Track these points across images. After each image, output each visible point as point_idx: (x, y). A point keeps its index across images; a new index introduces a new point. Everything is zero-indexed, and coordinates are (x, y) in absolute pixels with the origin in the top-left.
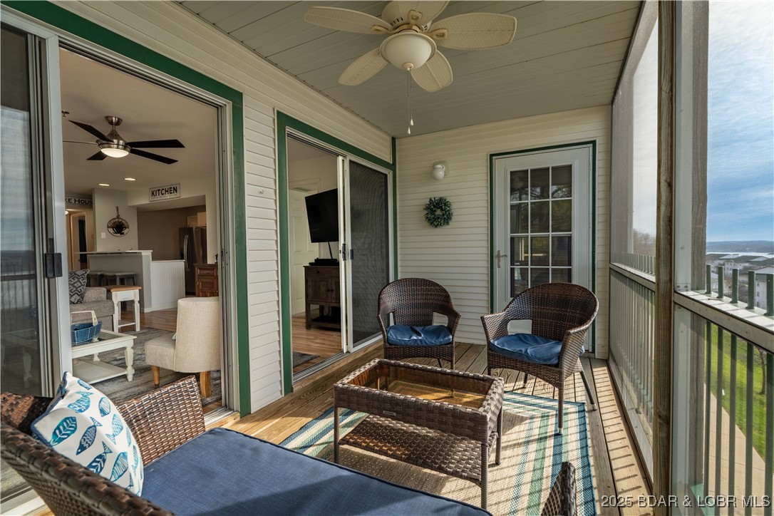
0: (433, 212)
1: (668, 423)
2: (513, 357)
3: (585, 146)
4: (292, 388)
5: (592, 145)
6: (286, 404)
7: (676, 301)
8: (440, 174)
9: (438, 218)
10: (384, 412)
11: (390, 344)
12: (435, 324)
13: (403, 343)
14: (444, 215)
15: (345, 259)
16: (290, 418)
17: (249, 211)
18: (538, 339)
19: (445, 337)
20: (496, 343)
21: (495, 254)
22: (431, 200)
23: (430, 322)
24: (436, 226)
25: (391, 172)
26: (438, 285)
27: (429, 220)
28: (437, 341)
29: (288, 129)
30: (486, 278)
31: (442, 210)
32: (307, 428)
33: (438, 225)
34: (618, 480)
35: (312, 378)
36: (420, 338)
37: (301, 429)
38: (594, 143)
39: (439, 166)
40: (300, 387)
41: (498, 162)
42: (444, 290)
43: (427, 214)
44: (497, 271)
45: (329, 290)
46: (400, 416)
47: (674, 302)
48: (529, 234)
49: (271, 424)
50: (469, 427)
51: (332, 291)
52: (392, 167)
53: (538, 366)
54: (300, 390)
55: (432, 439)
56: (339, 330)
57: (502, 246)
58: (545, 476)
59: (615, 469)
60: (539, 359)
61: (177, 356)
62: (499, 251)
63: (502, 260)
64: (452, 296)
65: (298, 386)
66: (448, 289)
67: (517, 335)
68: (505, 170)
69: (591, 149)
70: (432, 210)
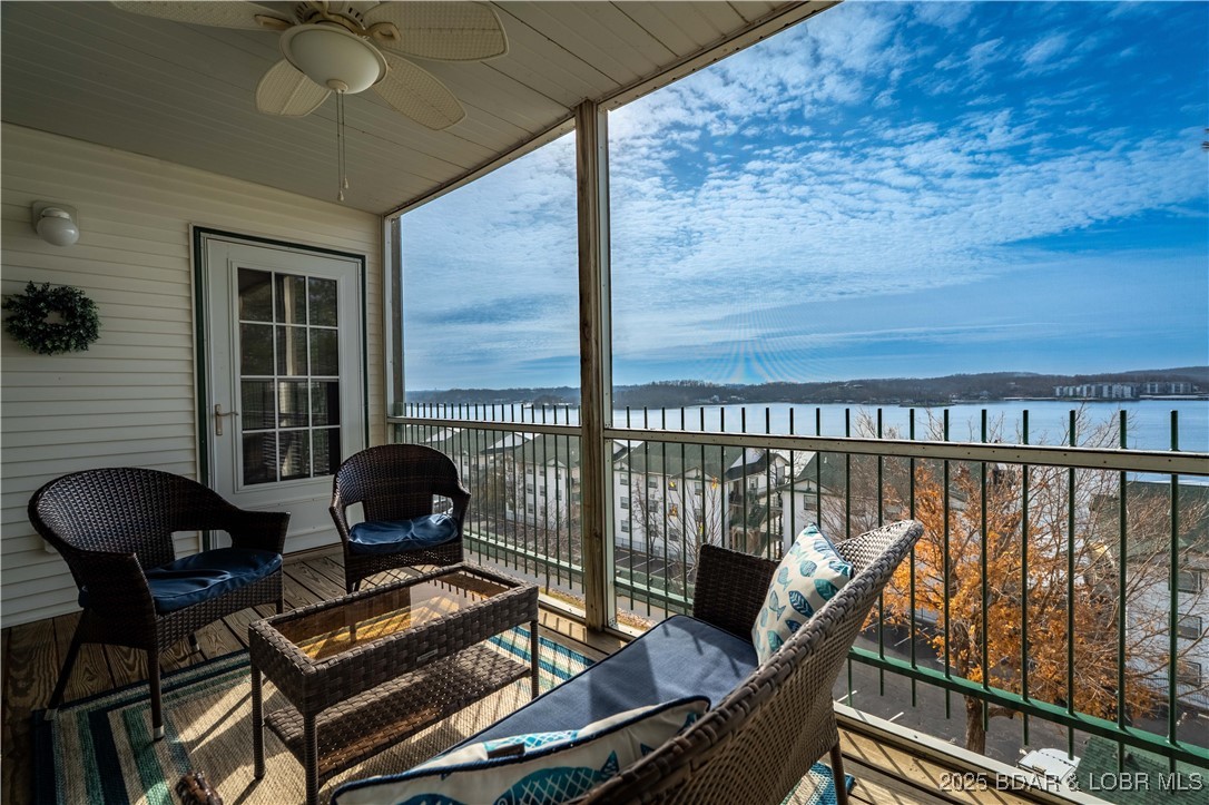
0: (35, 314)
3: (348, 258)
8: (70, 233)
9: (58, 333)
14: (75, 326)
21: (210, 411)
22: (32, 287)
31: (73, 314)
33: (57, 347)
38: (362, 258)
39: (64, 215)
62: (217, 406)
63: (225, 421)
68: (228, 262)
69: (359, 263)
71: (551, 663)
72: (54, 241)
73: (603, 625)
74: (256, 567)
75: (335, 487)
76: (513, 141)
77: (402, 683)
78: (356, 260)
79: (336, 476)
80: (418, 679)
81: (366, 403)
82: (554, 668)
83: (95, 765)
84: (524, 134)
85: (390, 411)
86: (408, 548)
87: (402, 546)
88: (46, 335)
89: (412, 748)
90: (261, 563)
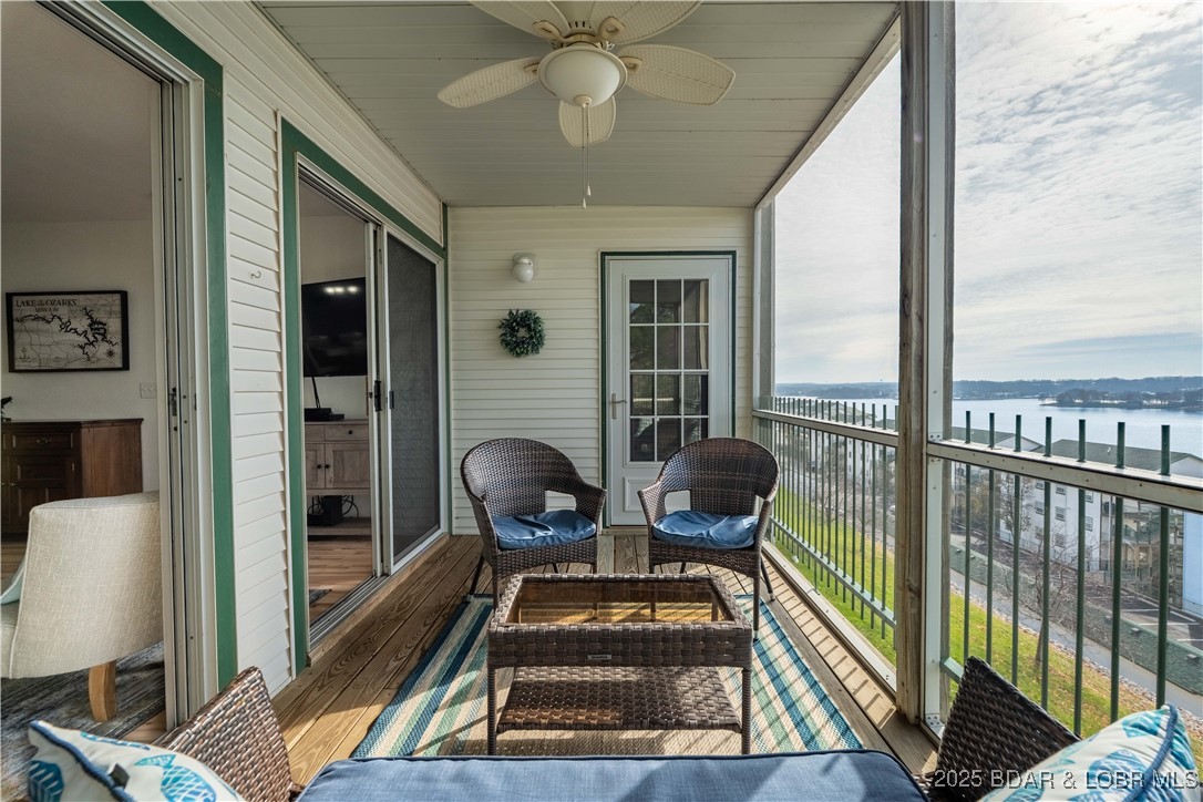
0: (513, 331)
1: (919, 595)
2: (692, 544)
3: (723, 256)
4: (309, 659)
5: (731, 256)
6: (308, 691)
7: (930, 453)
8: (528, 273)
9: (523, 342)
10: (590, 657)
11: (502, 549)
12: (548, 510)
13: (524, 544)
14: (531, 338)
15: (379, 408)
16: (332, 716)
17: (233, 312)
18: (705, 516)
19: (584, 528)
20: (661, 527)
21: (609, 399)
22: (511, 313)
23: (542, 507)
24: (518, 355)
25: (442, 262)
26: (550, 448)
27: (506, 343)
28: (576, 534)
29: (300, 159)
30: (595, 434)
31: (529, 329)
32: (384, 725)
33: (522, 352)
34: (844, 679)
35: (339, 633)
36: (550, 533)
37: (370, 728)
38: (733, 253)
39: (526, 261)
40: (321, 654)
41: (614, 266)
42: (562, 455)
43: (504, 334)
44: (612, 424)
45: (319, 467)
46: (620, 658)
47: (927, 454)
48: (656, 371)
49: (298, 737)
50: (728, 651)
51: (327, 467)
52: (443, 252)
53: (723, 552)
54: (321, 660)
55: (638, 684)
56: (368, 538)
57: (619, 386)
58: (771, 697)
59: (835, 666)
60: (728, 542)
61: (20, 642)
62: (614, 395)
63: (619, 407)
64: (575, 464)
65: (318, 652)
66: (567, 454)
67: (676, 513)
68: (623, 277)
69: (731, 261)
70: (513, 329)
71: (813, 731)
72: (520, 280)
73: (918, 717)
74: (575, 529)
75: (661, 474)
76: (841, 78)
77: (618, 674)
78: (727, 256)
79: (666, 463)
80: (633, 678)
81: (734, 395)
82: (813, 737)
83: (462, 642)
84: (852, 64)
85: (756, 403)
86: (702, 545)
87: (696, 540)
88: (517, 344)
89: (618, 743)
90: (579, 528)
